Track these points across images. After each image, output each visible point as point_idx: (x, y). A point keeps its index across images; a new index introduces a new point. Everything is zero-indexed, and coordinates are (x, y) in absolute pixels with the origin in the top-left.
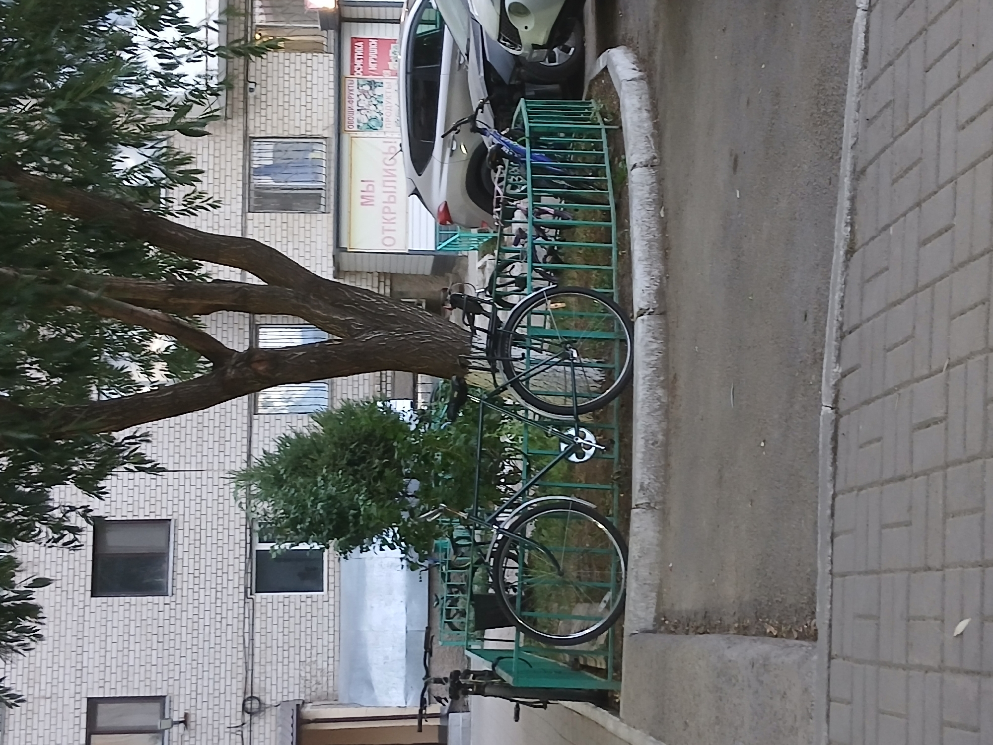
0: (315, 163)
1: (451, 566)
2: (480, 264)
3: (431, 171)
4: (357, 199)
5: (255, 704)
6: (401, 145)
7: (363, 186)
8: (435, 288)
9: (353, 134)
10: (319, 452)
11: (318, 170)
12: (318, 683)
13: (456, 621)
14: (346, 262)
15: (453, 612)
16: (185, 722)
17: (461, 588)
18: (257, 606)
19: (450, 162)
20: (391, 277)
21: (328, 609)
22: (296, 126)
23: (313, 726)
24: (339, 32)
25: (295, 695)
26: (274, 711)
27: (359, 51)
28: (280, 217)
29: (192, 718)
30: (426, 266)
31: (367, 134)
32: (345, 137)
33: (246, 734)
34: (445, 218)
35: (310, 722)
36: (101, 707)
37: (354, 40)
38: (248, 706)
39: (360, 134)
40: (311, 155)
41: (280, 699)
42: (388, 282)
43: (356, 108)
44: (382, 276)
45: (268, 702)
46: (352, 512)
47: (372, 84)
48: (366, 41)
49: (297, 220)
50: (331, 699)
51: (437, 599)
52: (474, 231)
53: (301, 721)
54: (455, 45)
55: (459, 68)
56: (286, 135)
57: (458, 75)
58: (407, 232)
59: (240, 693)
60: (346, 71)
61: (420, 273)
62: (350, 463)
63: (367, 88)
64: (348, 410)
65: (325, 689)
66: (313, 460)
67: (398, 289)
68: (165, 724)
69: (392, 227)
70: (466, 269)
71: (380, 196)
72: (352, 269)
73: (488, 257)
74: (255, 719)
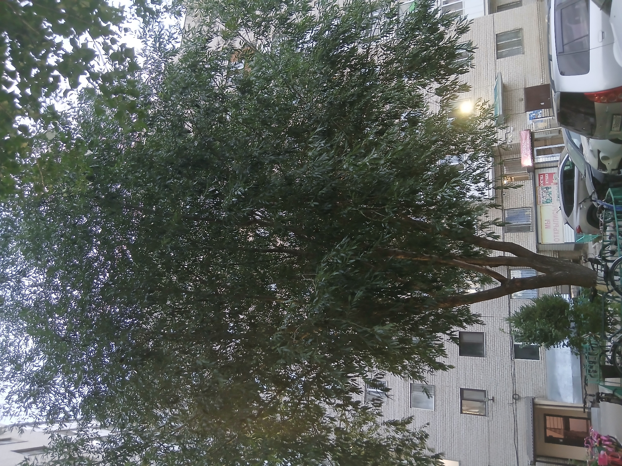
0: (528, 216)
1: (590, 354)
2: (593, 246)
3: (573, 215)
4: (544, 226)
5: (517, 397)
6: (560, 207)
7: (546, 222)
8: (576, 255)
9: (541, 205)
10: (535, 312)
11: (529, 218)
12: (539, 391)
13: (592, 374)
14: (541, 247)
15: (591, 371)
16: (493, 399)
17: (594, 363)
18: (516, 363)
19: (580, 212)
20: (559, 252)
21: (542, 366)
22: (520, 204)
23: (538, 406)
24: (534, 172)
25: (531, 395)
26: (524, 400)
27: (541, 178)
28: (516, 234)
29: (495, 399)
30: (572, 248)
31: (546, 204)
32: (538, 207)
33: (514, 406)
34: (579, 231)
35: (537, 405)
36: (465, 391)
37: (539, 175)
38: (515, 396)
39: (544, 205)
40: (526, 213)
41: (526, 396)
42: (557, 254)
43: (542, 196)
44: (555, 252)
45: (522, 396)
46: (550, 334)
47: (547, 188)
48: (544, 174)
49: (522, 235)
50: (545, 398)
51: (584, 366)
52: (590, 235)
53: (534, 405)
54: (579, 172)
55: (582, 180)
56: (517, 207)
57: (581, 183)
58: (564, 236)
59: (512, 392)
60: (537, 185)
61: (569, 250)
62: (547, 316)
63: (545, 189)
64: (545, 298)
65: (542, 394)
66: (533, 315)
67: (561, 256)
68: (486, 400)
69: (558, 235)
70: (588, 248)
71: (552, 225)
72: (543, 250)
73: (596, 244)
74: (517, 402)
